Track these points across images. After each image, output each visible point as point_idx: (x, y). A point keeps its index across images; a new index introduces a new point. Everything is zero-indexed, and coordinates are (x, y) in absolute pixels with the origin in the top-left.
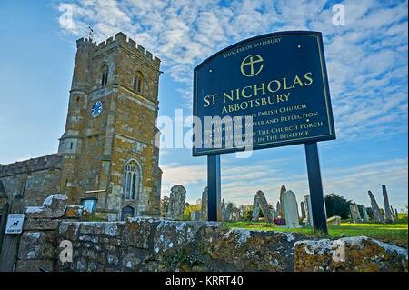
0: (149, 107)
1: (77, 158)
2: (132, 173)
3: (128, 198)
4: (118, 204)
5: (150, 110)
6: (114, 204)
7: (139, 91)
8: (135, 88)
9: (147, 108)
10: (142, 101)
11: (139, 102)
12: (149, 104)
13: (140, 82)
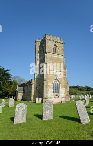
0: (61, 58)
1: (39, 80)
2: (57, 83)
3: (56, 92)
4: (52, 95)
5: (61, 59)
6: (51, 95)
7: (56, 52)
8: (54, 52)
9: (59, 58)
10: (57, 56)
11: (56, 57)
12: (60, 57)
13: (56, 49)
